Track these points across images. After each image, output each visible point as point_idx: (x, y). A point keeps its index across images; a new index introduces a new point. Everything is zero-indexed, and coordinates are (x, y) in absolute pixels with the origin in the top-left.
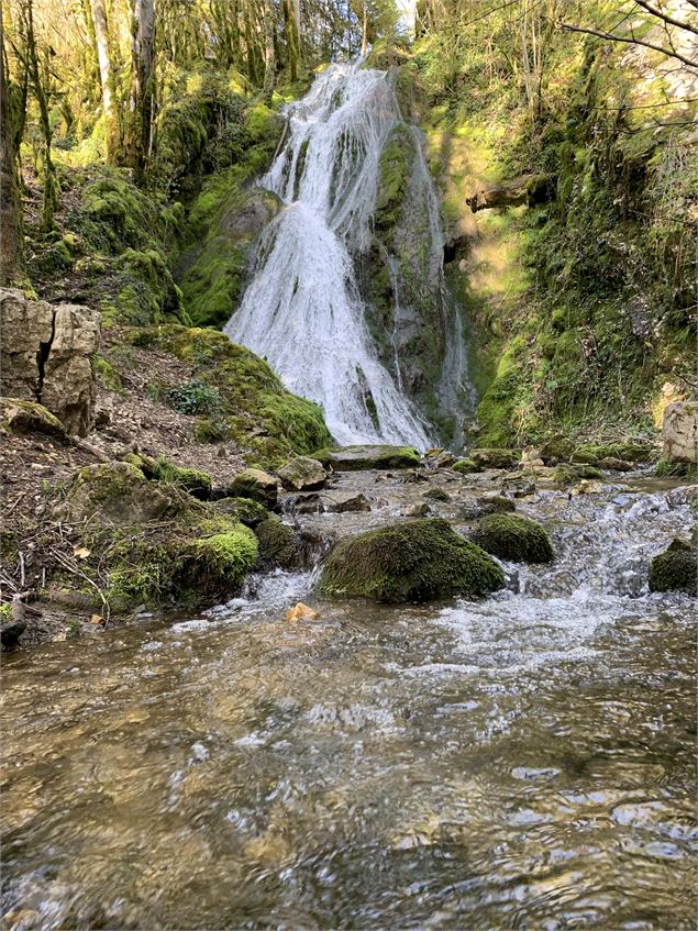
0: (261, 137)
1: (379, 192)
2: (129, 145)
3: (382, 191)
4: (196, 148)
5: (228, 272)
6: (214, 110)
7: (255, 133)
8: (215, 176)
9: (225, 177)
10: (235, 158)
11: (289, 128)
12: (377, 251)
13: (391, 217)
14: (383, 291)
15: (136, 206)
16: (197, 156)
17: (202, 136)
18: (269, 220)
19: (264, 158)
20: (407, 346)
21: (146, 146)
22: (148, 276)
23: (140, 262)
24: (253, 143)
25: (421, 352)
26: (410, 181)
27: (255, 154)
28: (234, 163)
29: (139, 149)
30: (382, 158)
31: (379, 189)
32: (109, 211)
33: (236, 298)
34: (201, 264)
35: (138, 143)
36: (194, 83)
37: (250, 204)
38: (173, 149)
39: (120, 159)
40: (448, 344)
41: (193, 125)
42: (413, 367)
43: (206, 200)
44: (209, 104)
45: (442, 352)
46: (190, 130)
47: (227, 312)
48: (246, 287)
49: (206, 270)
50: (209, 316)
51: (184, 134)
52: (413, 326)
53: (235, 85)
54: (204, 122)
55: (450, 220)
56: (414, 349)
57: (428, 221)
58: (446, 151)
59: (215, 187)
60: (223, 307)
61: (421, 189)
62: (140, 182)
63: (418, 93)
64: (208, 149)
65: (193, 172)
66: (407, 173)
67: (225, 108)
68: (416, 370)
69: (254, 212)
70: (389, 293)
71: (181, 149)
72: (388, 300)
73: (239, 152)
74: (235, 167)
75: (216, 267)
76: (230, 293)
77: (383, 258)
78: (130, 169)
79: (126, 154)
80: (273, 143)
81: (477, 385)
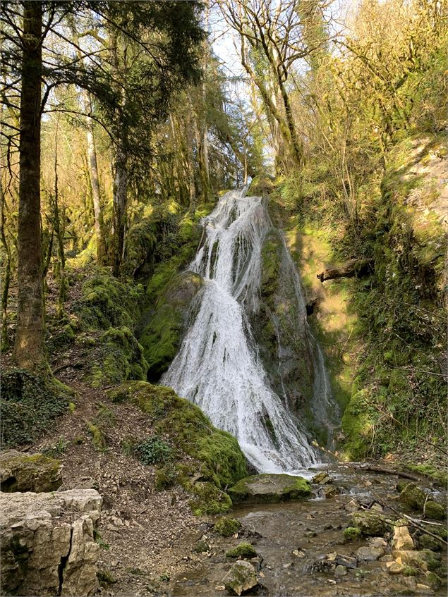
0: (189, 240)
1: (262, 274)
2: (111, 254)
3: (264, 272)
4: (150, 249)
5: (172, 329)
6: (161, 225)
7: (185, 237)
8: (162, 264)
9: (168, 264)
10: (174, 252)
11: (205, 233)
12: (264, 312)
13: (271, 288)
14: (270, 337)
15: (115, 292)
16: (151, 252)
17: (154, 242)
18: (196, 292)
19: (191, 252)
20: (289, 375)
21: (121, 253)
22: (122, 344)
23: (118, 336)
24: (184, 243)
25: (298, 379)
26: (280, 265)
27: (186, 250)
28: (173, 256)
29: (117, 255)
30: (262, 251)
31: (262, 270)
32: (98, 299)
33: (177, 346)
34: (154, 323)
35: (116, 251)
36: (149, 211)
37: (184, 283)
38: (137, 252)
39: (105, 261)
40: (316, 371)
41: (148, 236)
42: (295, 390)
43: (157, 279)
44: (158, 223)
45: (312, 377)
46: (147, 239)
47: (171, 356)
48: (183, 338)
49: (157, 328)
50: (160, 360)
51: (144, 242)
52: (292, 360)
53: (172, 207)
54: (155, 233)
55: (307, 289)
56: (293, 378)
57: (294, 290)
58: (299, 244)
59: (162, 271)
60: (168, 353)
61: (288, 269)
62: (116, 274)
63: (281, 209)
64: (158, 248)
65: (148, 262)
66: (279, 259)
67: (168, 224)
68: (297, 393)
69: (186, 288)
70: (274, 338)
71: (141, 251)
72: (273, 343)
73: (176, 249)
74: (174, 258)
75: (163, 324)
76: (173, 344)
77: (268, 315)
78: (111, 267)
79: (109, 259)
80: (196, 243)
81: (338, 402)
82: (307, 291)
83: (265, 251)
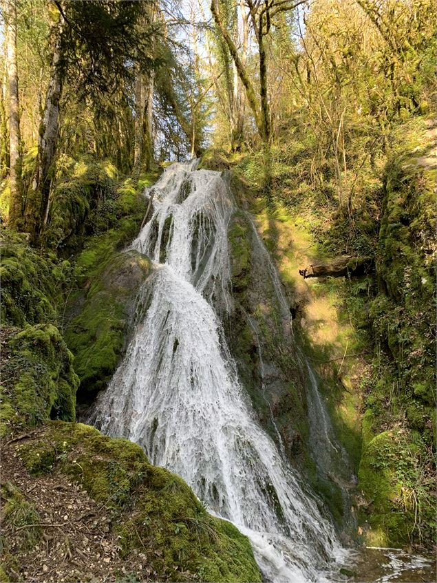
0: (131, 211)
1: (232, 263)
2: (28, 215)
3: (234, 261)
4: (81, 217)
5: (113, 328)
6: (96, 189)
7: (126, 208)
8: (94, 238)
9: (103, 239)
11: (151, 206)
12: (240, 313)
13: (244, 282)
14: (249, 348)
16: (81, 221)
17: (86, 209)
18: (144, 278)
19: (134, 226)
20: (280, 404)
21: (43, 216)
22: (45, 353)
23: (39, 341)
24: (125, 214)
25: (290, 409)
26: (253, 254)
27: (127, 223)
28: (110, 228)
29: (37, 219)
30: (229, 235)
31: (231, 259)
32: (8, 277)
33: (120, 354)
34: (85, 317)
35: (36, 214)
36: (81, 169)
37: (127, 265)
38: (64, 218)
39: (19, 225)
41: (79, 199)
42: (289, 428)
43: (88, 256)
44: (92, 185)
45: (306, 407)
46: (77, 203)
47: (112, 367)
48: (128, 341)
49: (91, 324)
50: (95, 372)
51: (73, 206)
52: (278, 382)
53: (110, 169)
54: (88, 198)
55: (289, 287)
56: (283, 410)
57: (273, 287)
58: (274, 232)
59: (95, 247)
60: (108, 363)
61: (263, 260)
62: (34, 243)
63: (245, 188)
64: (90, 217)
65: (77, 233)
66: (251, 247)
67: (104, 188)
68: (293, 433)
69: (131, 272)
70: (254, 349)
71: (70, 217)
72: (252, 357)
73: (114, 221)
74: (111, 231)
75: (101, 320)
76: (114, 349)
77: (244, 318)
78: (27, 234)
79: (25, 223)
80: (140, 216)
81: (344, 445)
82: (289, 290)
83: (233, 235)
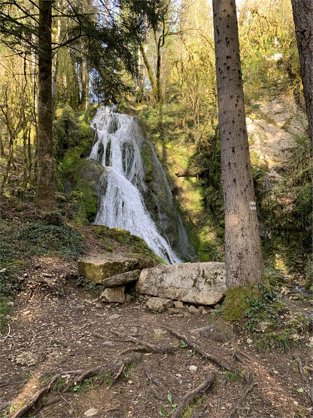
0: (87, 136)
3: (145, 167)
10: (77, 143)
11: (97, 134)
12: (150, 192)
13: (150, 178)
14: (154, 207)
19: (88, 145)
24: (83, 138)
26: (154, 164)
27: (85, 143)
30: (141, 153)
31: (143, 166)
52: (167, 221)
57: (163, 180)
58: (165, 154)
61: (158, 167)
63: (147, 128)
66: (152, 161)
70: (156, 208)
72: (156, 211)
80: (91, 139)
82: (171, 182)
83: (143, 154)
